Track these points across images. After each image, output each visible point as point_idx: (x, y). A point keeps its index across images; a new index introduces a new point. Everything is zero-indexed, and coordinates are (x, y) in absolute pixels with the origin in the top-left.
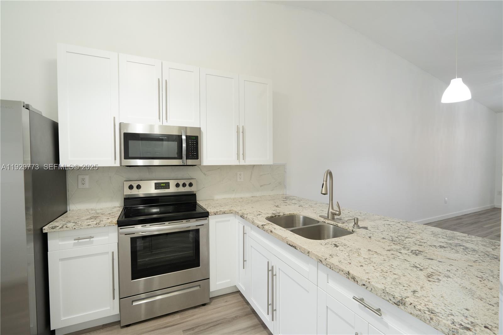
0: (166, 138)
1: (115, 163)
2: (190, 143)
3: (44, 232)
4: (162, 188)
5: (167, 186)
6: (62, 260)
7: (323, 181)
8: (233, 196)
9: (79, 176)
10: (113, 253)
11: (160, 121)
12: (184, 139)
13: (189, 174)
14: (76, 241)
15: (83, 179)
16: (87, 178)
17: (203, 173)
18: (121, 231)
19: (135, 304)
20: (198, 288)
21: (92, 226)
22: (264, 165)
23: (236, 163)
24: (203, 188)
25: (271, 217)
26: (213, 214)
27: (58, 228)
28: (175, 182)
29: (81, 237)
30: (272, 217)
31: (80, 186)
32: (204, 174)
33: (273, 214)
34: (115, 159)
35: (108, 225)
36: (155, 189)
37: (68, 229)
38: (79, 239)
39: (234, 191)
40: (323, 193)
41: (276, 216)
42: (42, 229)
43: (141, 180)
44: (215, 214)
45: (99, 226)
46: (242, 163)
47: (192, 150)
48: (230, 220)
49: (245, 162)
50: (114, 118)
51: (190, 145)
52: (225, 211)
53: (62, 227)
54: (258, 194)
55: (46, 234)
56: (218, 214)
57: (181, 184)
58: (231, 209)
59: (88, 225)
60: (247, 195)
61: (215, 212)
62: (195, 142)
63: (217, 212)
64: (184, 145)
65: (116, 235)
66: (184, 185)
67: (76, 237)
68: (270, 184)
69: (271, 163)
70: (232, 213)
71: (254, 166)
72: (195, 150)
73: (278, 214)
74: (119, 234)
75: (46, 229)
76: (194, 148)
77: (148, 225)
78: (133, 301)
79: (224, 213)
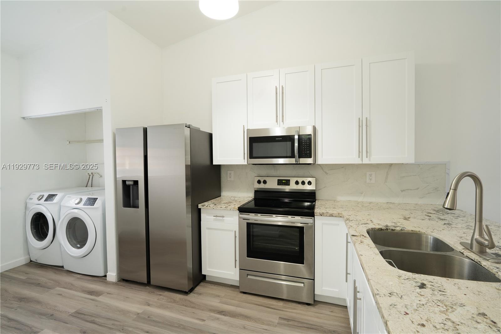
0: (281, 139)
1: (244, 162)
2: (304, 142)
3: (199, 208)
4: (284, 184)
5: (287, 183)
6: (208, 229)
7: (450, 188)
8: (360, 199)
9: (228, 171)
10: (235, 231)
11: (277, 124)
12: (296, 139)
13: (310, 173)
14: (215, 218)
15: (230, 174)
16: (232, 173)
17: (324, 171)
18: (241, 215)
19: (249, 277)
20: (302, 285)
21: (223, 209)
22: (407, 164)
23: (358, 161)
24: (324, 187)
25: (379, 229)
26: (318, 214)
27: (205, 206)
28: (295, 179)
29: (218, 215)
30: (382, 229)
31: (229, 179)
32: (326, 173)
33: (387, 226)
34: (244, 159)
35: (233, 209)
36: (278, 185)
37: (210, 208)
38: (216, 216)
39: (362, 193)
40: (446, 207)
41: (387, 229)
42: (198, 206)
43: (268, 176)
44: (321, 215)
45: (227, 209)
46: (366, 161)
47: (305, 149)
48: (339, 224)
49: (370, 160)
50: (244, 126)
51: (303, 143)
52: (333, 213)
53: (207, 206)
54: (397, 201)
55: (200, 209)
56: (325, 215)
57: (300, 181)
58: (340, 213)
59: (221, 207)
60: (382, 200)
61: (321, 213)
62: (308, 141)
63: (323, 213)
64: (296, 144)
65: (237, 218)
66: (303, 183)
67: (215, 215)
68: (418, 189)
69: (411, 160)
70: (341, 217)
71: (391, 165)
72: (308, 149)
73: (394, 228)
74: (240, 218)
75: (200, 206)
76: (307, 147)
77: (259, 215)
78: (248, 275)
79: (331, 215)
